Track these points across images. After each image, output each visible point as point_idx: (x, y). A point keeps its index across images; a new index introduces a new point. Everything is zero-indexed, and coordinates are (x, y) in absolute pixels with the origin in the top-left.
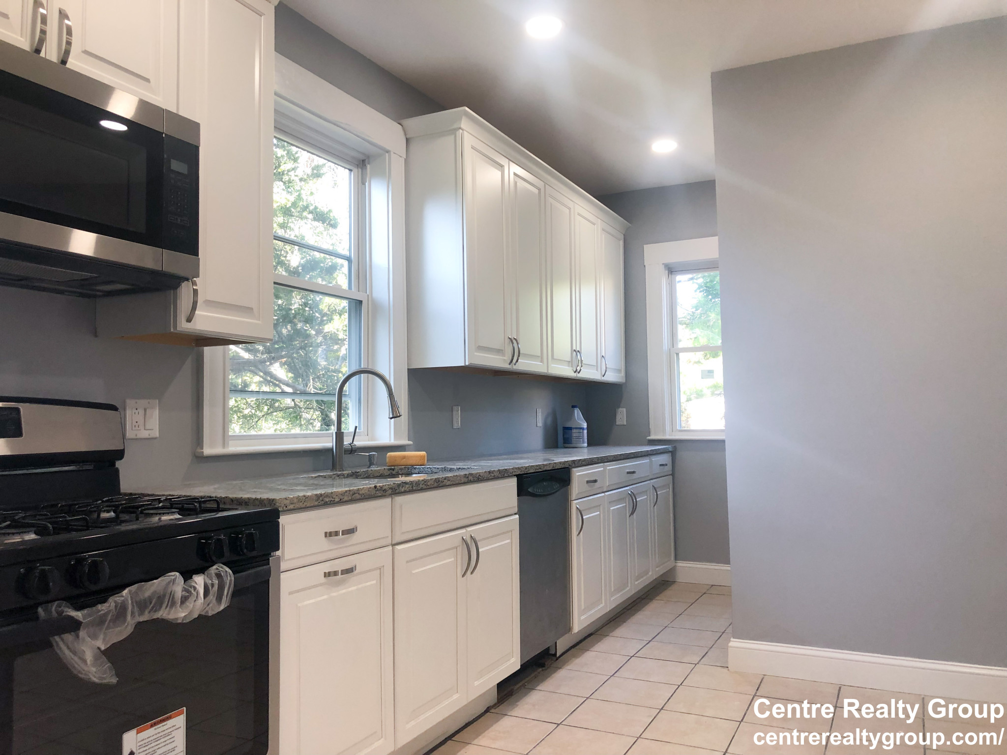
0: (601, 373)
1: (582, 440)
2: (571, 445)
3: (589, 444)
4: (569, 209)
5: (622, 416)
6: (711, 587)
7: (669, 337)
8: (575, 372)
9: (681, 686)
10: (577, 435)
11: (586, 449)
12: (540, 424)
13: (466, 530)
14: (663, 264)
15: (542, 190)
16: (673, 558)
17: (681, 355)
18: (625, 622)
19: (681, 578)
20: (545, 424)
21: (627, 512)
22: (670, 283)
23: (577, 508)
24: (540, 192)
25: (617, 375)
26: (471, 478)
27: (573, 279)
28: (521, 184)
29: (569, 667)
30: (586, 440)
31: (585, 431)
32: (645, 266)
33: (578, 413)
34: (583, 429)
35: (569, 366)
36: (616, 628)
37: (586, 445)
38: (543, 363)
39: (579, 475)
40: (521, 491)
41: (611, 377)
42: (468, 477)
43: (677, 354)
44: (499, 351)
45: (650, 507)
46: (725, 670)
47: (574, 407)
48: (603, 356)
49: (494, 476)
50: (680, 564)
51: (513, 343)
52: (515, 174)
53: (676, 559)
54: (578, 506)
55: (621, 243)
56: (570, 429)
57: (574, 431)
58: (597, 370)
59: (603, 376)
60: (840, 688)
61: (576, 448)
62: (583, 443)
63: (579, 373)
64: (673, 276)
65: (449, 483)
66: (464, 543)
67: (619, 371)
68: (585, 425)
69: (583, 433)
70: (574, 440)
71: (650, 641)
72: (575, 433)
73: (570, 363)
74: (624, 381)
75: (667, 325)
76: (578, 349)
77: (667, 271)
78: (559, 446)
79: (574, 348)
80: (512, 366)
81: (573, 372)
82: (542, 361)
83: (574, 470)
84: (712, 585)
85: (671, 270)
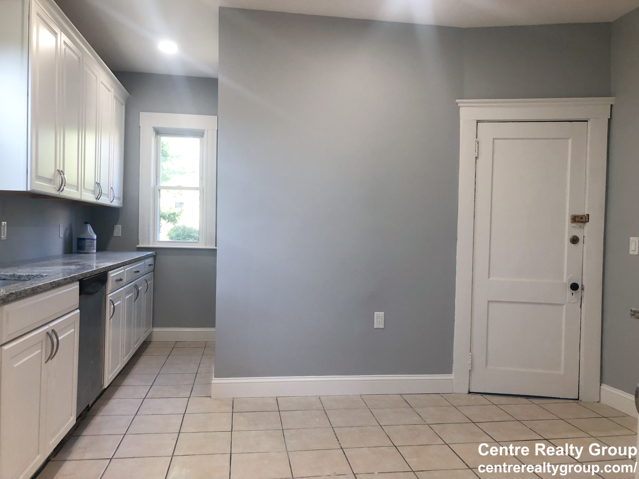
0: (110, 200)
1: (93, 247)
2: (85, 251)
3: (98, 250)
4: (96, 77)
5: (118, 231)
6: (176, 343)
7: (155, 177)
8: (96, 199)
9: (184, 413)
10: (90, 244)
11: (95, 254)
12: (62, 235)
13: (49, 325)
14: (153, 127)
15: (81, 59)
16: (151, 326)
17: (162, 191)
18: (128, 374)
19: (155, 339)
20: (65, 235)
21: (133, 299)
22: (157, 141)
23: (110, 299)
24: (79, 60)
25: (118, 201)
26: (54, 285)
27: (97, 131)
28: (68, 50)
29: (101, 414)
30: (95, 248)
31: (95, 241)
32: (140, 127)
33: (90, 228)
34: (94, 240)
35: (92, 194)
36: (125, 379)
37: (95, 251)
38: (78, 192)
39: (112, 275)
40: (82, 291)
41: (116, 203)
42: (52, 284)
43: (159, 190)
44: (50, 181)
45: (143, 294)
46: (209, 399)
47: (86, 223)
48: (112, 188)
49: (68, 282)
50: (156, 330)
51: (61, 174)
52: (65, 43)
53: (153, 327)
54: (111, 298)
55: (124, 107)
56: (84, 239)
57: (87, 241)
58: (108, 198)
59: (112, 202)
60: (277, 399)
61: (89, 253)
62: (94, 250)
63: (98, 199)
64: (159, 136)
65: (41, 290)
66: (48, 336)
67: (119, 199)
68: (95, 237)
69: (94, 242)
70: (86, 248)
71: (152, 386)
72: (87, 243)
73: (94, 192)
74: (122, 206)
75: (154, 169)
76: (99, 182)
77: (155, 133)
78: (73, 251)
79: (96, 181)
80: (59, 193)
81: (95, 199)
82: (77, 190)
83: (110, 272)
84: (177, 342)
85: (158, 132)
